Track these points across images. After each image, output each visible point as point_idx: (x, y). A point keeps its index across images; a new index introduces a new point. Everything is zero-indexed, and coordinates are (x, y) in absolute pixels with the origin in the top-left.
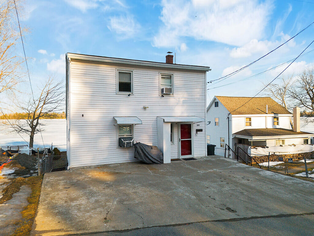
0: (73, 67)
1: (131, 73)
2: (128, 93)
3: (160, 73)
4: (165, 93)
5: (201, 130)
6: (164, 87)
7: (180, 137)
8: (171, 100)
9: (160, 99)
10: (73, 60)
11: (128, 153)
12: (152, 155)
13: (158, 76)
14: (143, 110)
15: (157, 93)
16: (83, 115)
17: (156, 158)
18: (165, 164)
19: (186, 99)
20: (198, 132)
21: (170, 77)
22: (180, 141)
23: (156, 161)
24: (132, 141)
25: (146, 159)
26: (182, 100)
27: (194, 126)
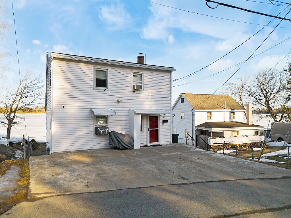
0: (55, 65)
1: (106, 71)
2: (104, 88)
3: (132, 71)
4: (136, 89)
5: (167, 121)
6: (135, 84)
7: (149, 127)
8: (141, 95)
9: (132, 94)
10: (55, 58)
11: (103, 141)
12: (125, 142)
13: (130, 75)
14: (117, 103)
15: (129, 89)
16: (64, 107)
17: (128, 144)
18: (135, 149)
19: (154, 95)
20: (164, 123)
21: (141, 76)
22: (149, 130)
23: (127, 147)
24: (107, 130)
25: (119, 146)
26: (150, 95)
27: (161, 117)
